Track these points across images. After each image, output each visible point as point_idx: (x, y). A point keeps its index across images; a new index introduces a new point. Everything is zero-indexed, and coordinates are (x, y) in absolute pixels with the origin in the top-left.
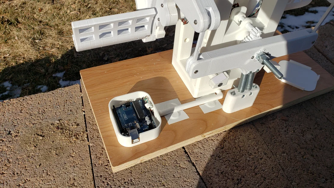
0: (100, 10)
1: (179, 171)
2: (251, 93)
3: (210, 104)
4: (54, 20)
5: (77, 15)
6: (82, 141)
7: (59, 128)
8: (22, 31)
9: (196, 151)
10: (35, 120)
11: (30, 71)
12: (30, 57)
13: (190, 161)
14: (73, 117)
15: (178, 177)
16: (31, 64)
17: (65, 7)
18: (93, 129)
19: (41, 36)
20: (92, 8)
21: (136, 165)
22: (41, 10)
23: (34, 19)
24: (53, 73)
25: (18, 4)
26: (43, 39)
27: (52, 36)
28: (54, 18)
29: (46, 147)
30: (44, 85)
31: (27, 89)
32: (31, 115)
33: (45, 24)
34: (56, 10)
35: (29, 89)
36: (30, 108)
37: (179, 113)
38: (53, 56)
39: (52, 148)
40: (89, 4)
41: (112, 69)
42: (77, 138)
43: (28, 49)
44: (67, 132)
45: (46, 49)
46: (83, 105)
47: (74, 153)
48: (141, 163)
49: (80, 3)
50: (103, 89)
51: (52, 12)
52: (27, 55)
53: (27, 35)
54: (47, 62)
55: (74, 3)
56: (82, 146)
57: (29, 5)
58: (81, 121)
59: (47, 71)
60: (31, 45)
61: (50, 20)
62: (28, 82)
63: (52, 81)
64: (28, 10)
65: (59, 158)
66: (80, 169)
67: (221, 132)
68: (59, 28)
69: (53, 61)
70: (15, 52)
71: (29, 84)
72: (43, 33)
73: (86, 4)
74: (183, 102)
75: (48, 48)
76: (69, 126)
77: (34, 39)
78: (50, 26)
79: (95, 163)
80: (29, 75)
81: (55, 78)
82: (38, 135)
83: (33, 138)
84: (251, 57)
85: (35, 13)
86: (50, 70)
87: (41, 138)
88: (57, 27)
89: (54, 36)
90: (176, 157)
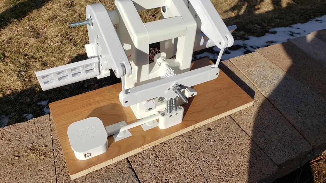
0: (81, 41)
1: (122, 176)
2: (177, 114)
3: (149, 123)
4: (38, 53)
5: (60, 47)
6: (49, 159)
7: (31, 150)
8: (8, 65)
9: (136, 160)
10: (12, 145)
11: (16, 101)
12: (17, 89)
13: (132, 168)
14: (43, 141)
15: (121, 180)
16: (17, 94)
17: (48, 40)
18: (58, 149)
19: (27, 68)
20: (73, 40)
21: (90, 173)
22: (26, 44)
23: (20, 53)
24: (38, 102)
25: (5, 39)
26: (28, 71)
27: (36, 67)
28: (39, 51)
29: (21, 165)
30: (29, 113)
31: (13, 118)
32: (10, 141)
33: (30, 57)
34: (40, 43)
35: (15, 118)
36: (9, 136)
37: (124, 132)
38: (38, 86)
39: (26, 165)
40: (70, 36)
41: (74, 100)
42: (46, 156)
43: (15, 81)
44: (37, 152)
45: (31, 79)
46: (51, 131)
47: (43, 168)
48: (94, 172)
49: (62, 36)
50: (66, 117)
51: (37, 46)
52: (14, 87)
53: (13, 68)
54: (32, 92)
55: (57, 36)
56: (49, 162)
57: (15, 40)
58: (49, 143)
59: (32, 100)
60: (17, 77)
61: (35, 53)
62: (15, 112)
63: (37, 110)
64: (14, 45)
65: (31, 172)
66: (47, 179)
67: (157, 144)
68: (43, 60)
69: (38, 91)
70: (2, 84)
71: (16, 113)
72: (28, 65)
73: (68, 37)
74: (128, 124)
75: (33, 79)
76: (39, 147)
77: (20, 71)
78: (35, 59)
79: (58, 174)
80: (16, 105)
81: (39, 106)
82: (15, 156)
83: (11, 159)
84: (168, 88)
85: (21, 47)
86: (35, 99)
87: (17, 158)
88: (41, 59)
89: (38, 68)
90: (120, 165)
